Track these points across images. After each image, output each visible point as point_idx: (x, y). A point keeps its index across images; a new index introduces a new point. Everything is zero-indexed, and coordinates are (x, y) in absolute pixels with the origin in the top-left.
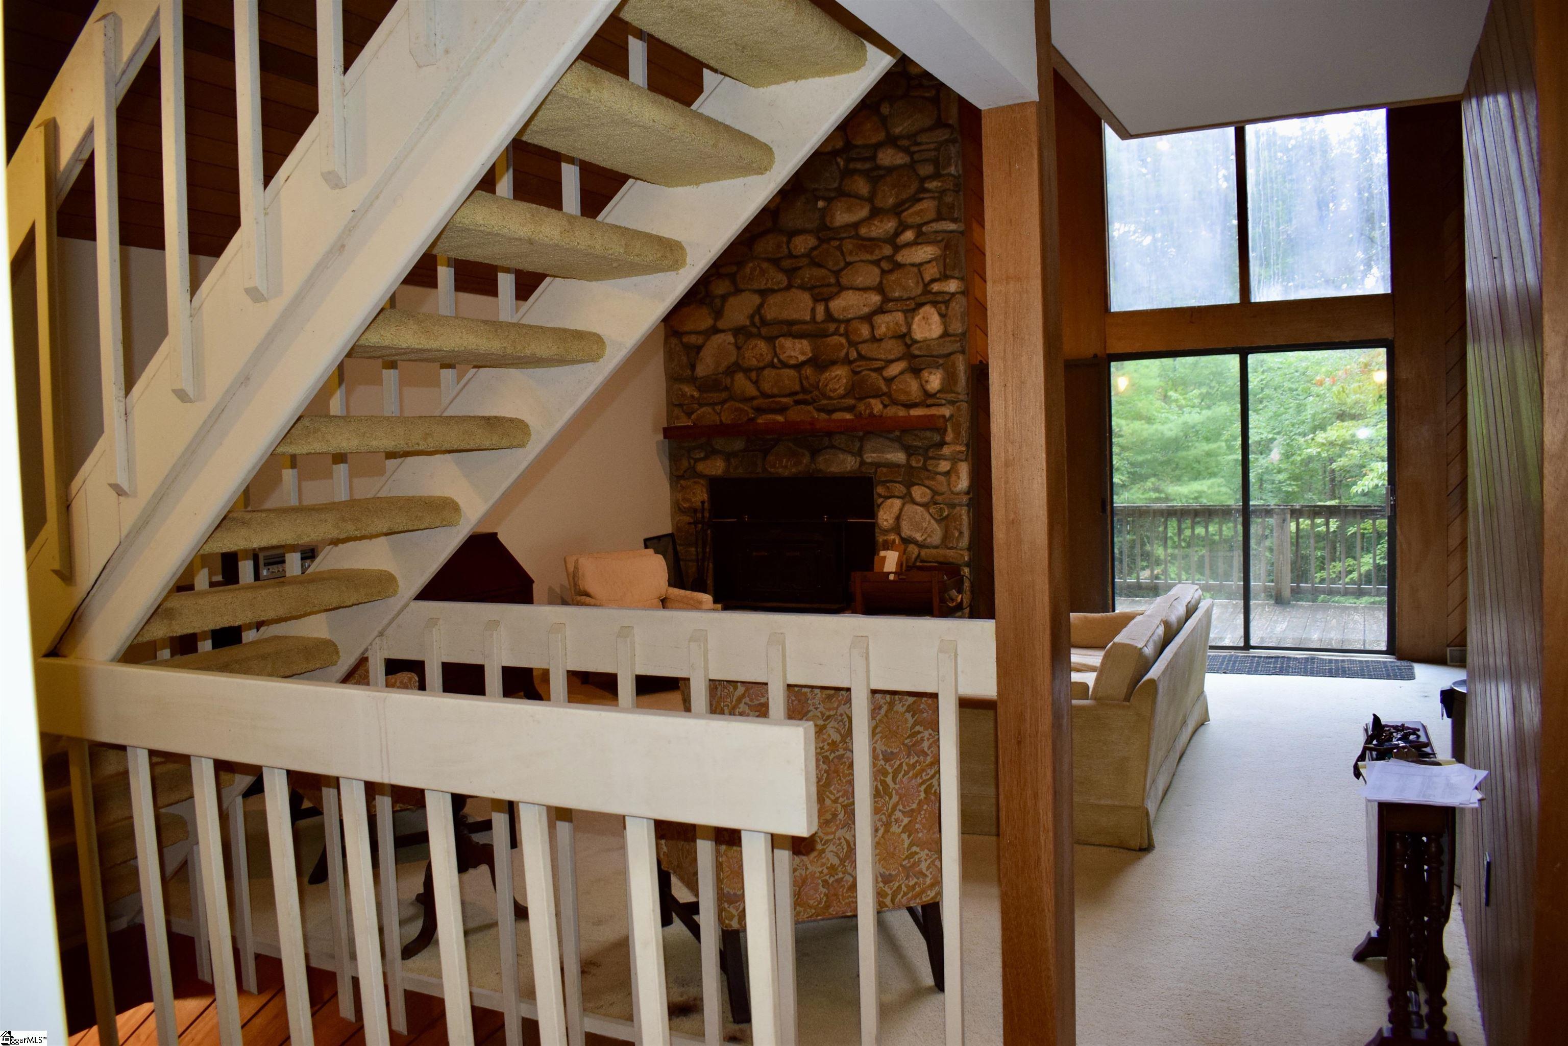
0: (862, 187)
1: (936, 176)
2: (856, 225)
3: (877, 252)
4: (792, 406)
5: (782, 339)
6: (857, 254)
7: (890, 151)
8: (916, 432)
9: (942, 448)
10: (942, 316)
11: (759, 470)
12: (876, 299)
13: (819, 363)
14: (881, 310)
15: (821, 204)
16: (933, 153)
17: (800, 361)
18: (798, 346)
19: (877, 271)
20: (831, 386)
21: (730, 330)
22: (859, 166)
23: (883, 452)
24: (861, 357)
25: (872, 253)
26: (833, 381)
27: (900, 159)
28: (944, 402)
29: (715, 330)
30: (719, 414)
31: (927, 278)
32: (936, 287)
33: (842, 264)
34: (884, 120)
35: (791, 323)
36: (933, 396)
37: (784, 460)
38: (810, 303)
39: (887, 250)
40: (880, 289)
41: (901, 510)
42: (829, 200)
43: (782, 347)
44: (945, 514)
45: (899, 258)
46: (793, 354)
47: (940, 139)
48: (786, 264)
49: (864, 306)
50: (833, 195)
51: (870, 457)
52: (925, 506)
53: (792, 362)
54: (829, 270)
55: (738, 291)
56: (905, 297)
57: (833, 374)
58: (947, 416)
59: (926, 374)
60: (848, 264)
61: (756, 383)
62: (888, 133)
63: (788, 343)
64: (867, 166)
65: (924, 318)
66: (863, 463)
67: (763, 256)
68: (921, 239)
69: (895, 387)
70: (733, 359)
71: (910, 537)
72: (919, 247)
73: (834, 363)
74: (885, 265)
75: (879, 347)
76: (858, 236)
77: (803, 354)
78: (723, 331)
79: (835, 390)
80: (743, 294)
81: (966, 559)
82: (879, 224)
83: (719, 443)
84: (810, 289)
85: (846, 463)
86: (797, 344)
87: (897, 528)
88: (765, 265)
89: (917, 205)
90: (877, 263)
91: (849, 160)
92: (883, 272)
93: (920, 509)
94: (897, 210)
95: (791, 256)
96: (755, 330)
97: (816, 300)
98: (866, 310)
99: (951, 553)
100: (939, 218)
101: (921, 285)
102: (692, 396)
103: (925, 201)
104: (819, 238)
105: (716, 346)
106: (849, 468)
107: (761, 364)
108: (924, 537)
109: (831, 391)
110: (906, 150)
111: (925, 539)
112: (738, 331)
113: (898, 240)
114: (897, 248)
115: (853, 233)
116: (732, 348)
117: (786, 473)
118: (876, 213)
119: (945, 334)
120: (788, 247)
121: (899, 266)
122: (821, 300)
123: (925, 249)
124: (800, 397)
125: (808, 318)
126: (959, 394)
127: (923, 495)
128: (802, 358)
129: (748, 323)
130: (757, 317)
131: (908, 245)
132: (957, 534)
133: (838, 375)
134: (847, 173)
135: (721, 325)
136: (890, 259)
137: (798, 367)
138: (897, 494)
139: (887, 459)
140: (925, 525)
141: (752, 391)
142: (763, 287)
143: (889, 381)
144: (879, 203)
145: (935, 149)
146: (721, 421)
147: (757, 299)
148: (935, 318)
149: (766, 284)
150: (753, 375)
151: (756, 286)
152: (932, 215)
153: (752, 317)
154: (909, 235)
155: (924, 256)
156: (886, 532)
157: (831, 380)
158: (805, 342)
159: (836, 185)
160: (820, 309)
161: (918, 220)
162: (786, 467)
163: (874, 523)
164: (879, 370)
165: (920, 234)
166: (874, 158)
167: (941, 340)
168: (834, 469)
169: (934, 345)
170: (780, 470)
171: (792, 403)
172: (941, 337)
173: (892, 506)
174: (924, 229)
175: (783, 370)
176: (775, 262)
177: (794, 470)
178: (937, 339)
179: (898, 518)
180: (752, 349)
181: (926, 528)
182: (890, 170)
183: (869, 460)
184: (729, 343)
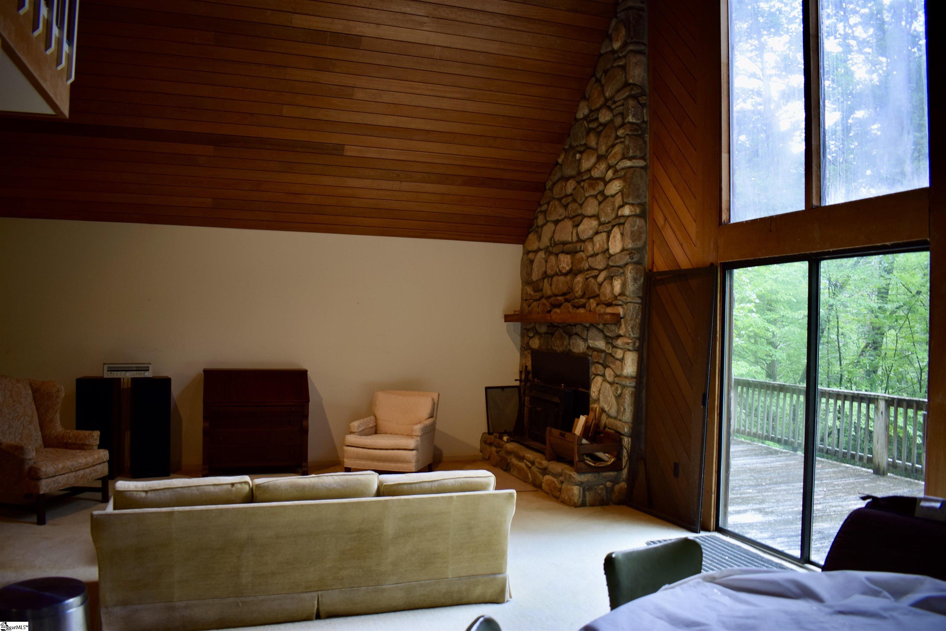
0: (593, 141)
1: (623, 125)
2: (590, 169)
3: (597, 188)
4: (564, 302)
5: (560, 255)
6: (589, 191)
7: (604, 111)
8: (608, 326)
9: (617, 340)
10: (622, 235)
11: (549, 347)
12: (595, 224)
13: (573, 272)
14: (597, 232)
15: (578, 156)
16: (621, 108)
17: (566, 270)
18: (566, 260)
19: (596, 203)
20: (577, 289)
21: (543, 249)
22: (592, 125)
23: (594, 340)
24: (589, 267)
25: (595, 189)
27: (608, 116)
28: (620, 303)
29: (538, 250)
30: (538, 307)
31: (617, 206)
32: (620, 212)
33: (583, 199)
34: (603, 89)
35: (564, 243)
36: (616, 297)
37: (558, 341)
38: (571, 229)
39: (601, 186)
40: (597, 216)
41: (601, 386)
42: (581, 153)
43: (560, 260)
44: (619, 392)
45: (606, 191)
46: (564, 265)
47: (624, 96)
48: (564, 201)
49: (591, 229)
50: (582, 149)
51: (590, 343)
52: (611, 384)
53: (564, 271)
54: (579, 204)
55: (547, 222)
56: (607, 222)
57: (578, 280)
58: (622, 315)
59: (614, 281)
60: (586, 199)
61: (551, 286)
62: (604, 97)
63: (562, 258)
64: (595, 124)
65: (614, 237)
66: (587, 347)
67: (556, 197)
68: (614, 176)
69: (601, 291)
70: (544, 269)
71: (603, 407)
72: (614, 182)
73: (579, 272)
74: (600, 198)
75: (595, 260)
76: (591, 178)
77: (568, 265)
78: (541, 250)
79: (579, 292)
80: (548, 224)
81: (626, 430)
82: (599, 167)
83: (538, 327)
84: (571, 218)
85: (579, 347)
86: (566, 258)
87: (598, 400)
88: (556, 203)
89: (614, 150)
90: (595, 197)
91: (589, 123)
92: (600, 203)
93: (608, 386)
94: (606, 155)
95: (566, 195)
96: (551, 249)
97: (573, 226)
98: (591, 232)
99: (619, 424)
100: (623, 158)
101: (614, 211)
102: (530, 294)
103: (617, 145)
104: (576, 181)
105: (538, 260)
106: (582, 351)
107: (553, 273)
109: (577, 292)
110: (610, 109)
111: (608, 410)
112: (546, 250)
113: (606, 178)
114: (605, 184)
115: (588, 176)
116: (543, 261)
117: (558, 350)
118: (598, 159)
119: (623, 249)
120: (566, 190)
121: (605, 198)
122: (576, 226)
123: (616, 183)
124: (567, 296)
125: (570, 239)
126: (627, 297)
127: (610, 376)
128: (567, 268)
129: (549, 244)
130: (553, 240)
131: (609, 181)
132: (622, 409)
134: (588, 132)
135: (540, 246)
136: (602, 193)
137: (565, 275)
138: (599, 373)
139: (596, 345)
140: (609, 399)
141: (550, 292)
142: (555, 219)
143: (599, 285)
144: (599, 151)
145: (622, 105)
146: (539, 312)
147: (553, 228)
148: (619, 236)
149: (555, 216)
150: (550, 280)
151: (552, 218)
152: (619, 157)
153: (550, 240)
154: (610, 173)
155: (616, 188)
156: (594, 401)
157: (577, 284)
158: (569, 256)
159: (584, 141)
160: (575, 233)
161: (614, 161)
162: (558, 346)
163: (589, 393)
164: (595, 277)
165: (616, 171)
166: (597, 119)
168: (575, 350)
169: (618, 258)
170: (556, 348)
171: (563, 301)
172: (621, 251)
173: (597, 382)
174: (616, 168)
175: (560, 277)
176: (560, 200)
177: (561, 349)
178: (620, 253)
179: (599, 392)
180: (550, 262)
181: (609, 401)
182: (604, 126)
183: (590, 345)
184: (542, 258)
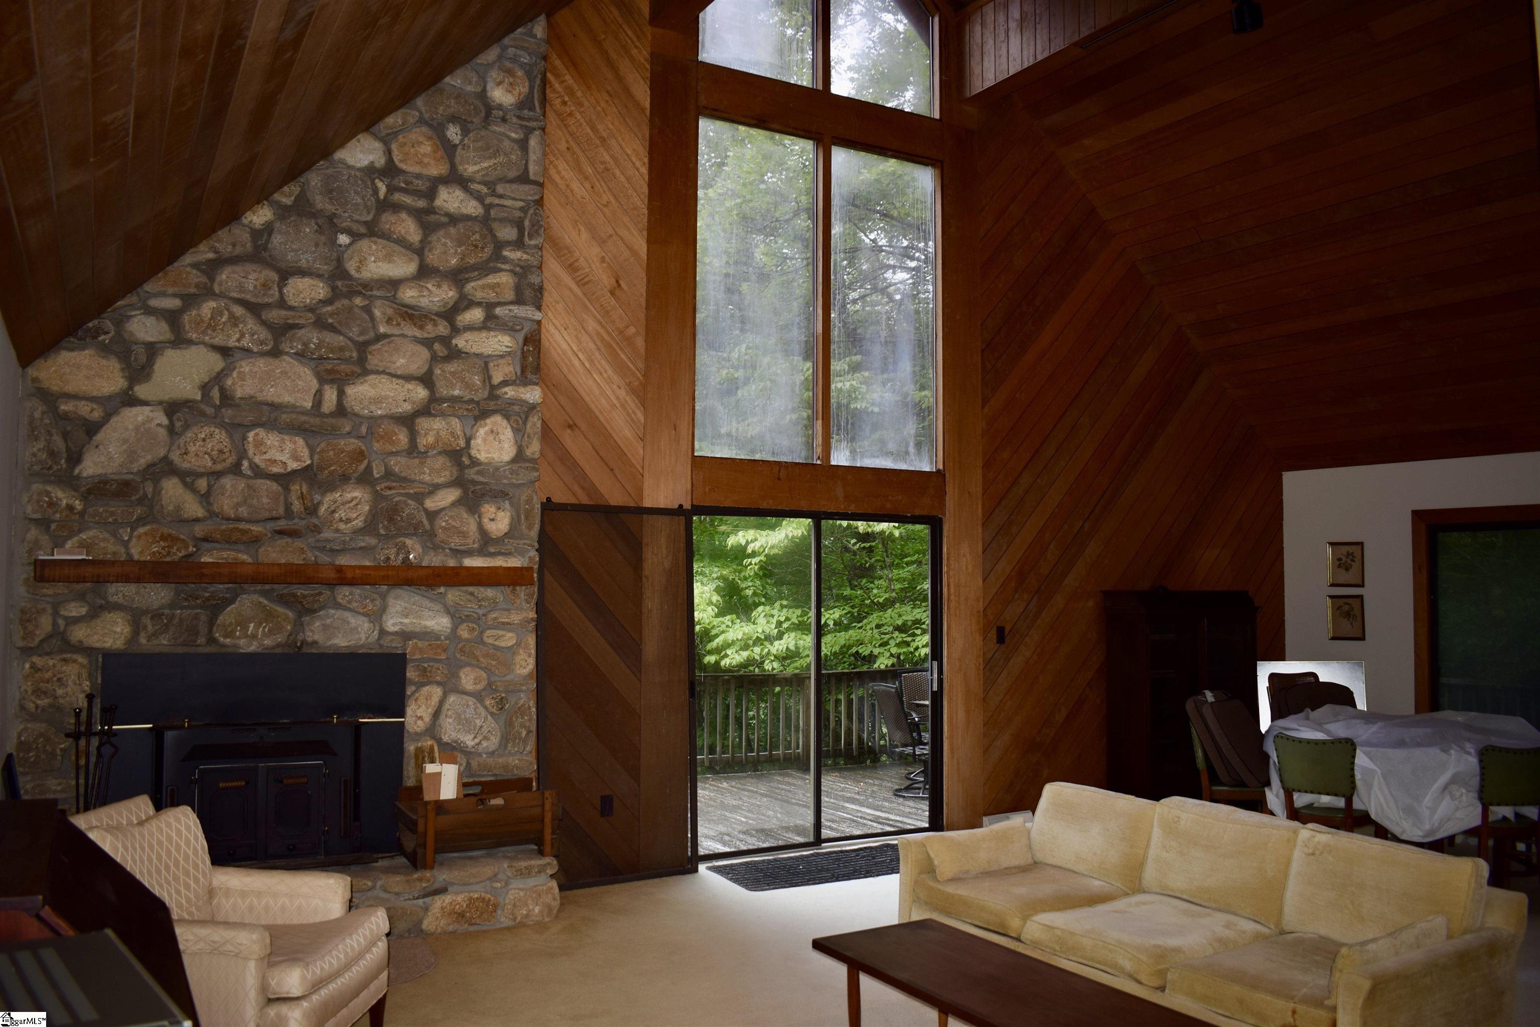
0: (409, 229)
1: (519, 244)
2: (394, 284)
3: (429, 327)
4: (269, 538)
5: (261, 432)
6: (398, 324)
7: (459, 193)
8: (471, 590)
10: (516, 431)
11: (201, 640)
12: (421, 393)
13: (322, 477)
14: (425, 411)
15: (343, 239)
16: (518, 213)
17: (289, 469)
18: (289, 446)
19: (425, 354)
20: (341, 514)
21: (160, 403)
22: (408, 200)
23: (416, 616)
24: (389, 474)
25: (421, 328)
26: (348, 506)
27: (472, 208)
28: (510, 549)
29: (129, 400)
30: (126, 544)
31: (497, 379)
32: (510, 392)
33: (371, 335)
34: (449, 149)
35: (276, 408)
36: (499, 541)
37: (252, 625)
38: (315, 384)
39: (443, 328)
40: (426, 380)
41: (441, 703)
42: (356, 236)
43: (259, 444)
44: (508, 706)
45: (460, 342)
46: (279, 457)
48: (275, 315)
49: (405, 401)
50: (363, 230)
51: (392, 623)
52: (478, 696)
53: (275, 469)
54: (350, 339)
55: (180, 341)
56: (465, 399)
57: (348, 496)
59: (493, 509)
60: (380, 338)
61: (206, 498)
62: (453, 166)
63: (272, 439)
64: (421, 204)
65: (492, 431)
66: (383, 632)
67: (234, 295)
68: (490, 322)
69: (444, 524)
70: (162, 453)
71: (456, 742)
72: (492, 333)
73: (345, 479)
74: (439, 349)
75: (422, 463)
76: (397, 300)
77: (296, 458)
78: (145, 403)
79: (348, 521)
80: (194, 348)
82: (434, 289)
83: (118, 592)
84: (316, 361)
85: (359, 633)
86: (288, 443)
87: (432, 730)
88: (238, 310)
89: (491, 276)
90: (427, 343)
91: (391, 189)
92: (434, 359)
93: (471, 700)
94: (458, 277)
95: (282, 303)
96: (210, 411)
97: (322, 381)
98: (407, 407)
99: (513, 762)
100: (519, 301)
101: (488, 388)
102: (70, 508)
103: (504, 273)
104: (334, 288)
105: (131, 427)
106: (362, 641)
107: (219, 467)
108: (477, 741)
109: (341, 520)
110: (480, 198)
111: (479, 744)
112: (172, 408)
113: (459, 318)
114: (456, 330)
115: (391, 294)
116: (162, 433)
117: (253, 648)
118: (425, 272)
119: (519, 457)
120: (281, 291)
121: (455, 354)
122: (332, 381)
123: (500, 338)
124: (282, 524)
125: (307, 405)
127: (477, 681)
128: (293, 465)
129: (199, 397)
130: (216, 389)
131: (470, 328)
132: (524, 734)
133: (356, 498)
134: (386, 206)
135: (141, 391)
136: (445, 341)
137: (285, 479)
138: (437, 679)
139: (425, 627)
140: (478, 722)
141: (193, 508)
142: (232, 343)
143: (432, 515)
144: (432, 258)
145: (521, 209)
146: (129, 554)
147: (217, 362)
148: (507, 434)
149: (238, 340)
150: (202, 484)
151: (218, 340)
152: (509, 294)
153: (205, 388)
154: (476, 315)
155: (497, 346)
156: (418, 736)
157: (344, 504)
158: (299, 441)
159: (369, 218)
160: (330, 396)
161: (491, 296)
162: (254, 636)
163: (403, 722)
164: (419, 498)
165: (491, 316)
166: (431, 194)
167: (515, 467)
168: (341, 642)
169: (505, 471)
170: (242, 642)
171: (268, 534)
172: (514, 461)
173: (428, 698)
174: (498, 311)
175: (256, 481)
176: (254, 309)
177: (267, 642)
178: (509, 463)
179: (436, 715)
180: (204, 440)
181: (481, 727)
182: (454, 219)
183: (391, 629)
184: (159, 425)
